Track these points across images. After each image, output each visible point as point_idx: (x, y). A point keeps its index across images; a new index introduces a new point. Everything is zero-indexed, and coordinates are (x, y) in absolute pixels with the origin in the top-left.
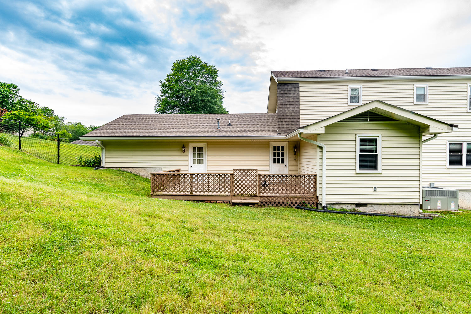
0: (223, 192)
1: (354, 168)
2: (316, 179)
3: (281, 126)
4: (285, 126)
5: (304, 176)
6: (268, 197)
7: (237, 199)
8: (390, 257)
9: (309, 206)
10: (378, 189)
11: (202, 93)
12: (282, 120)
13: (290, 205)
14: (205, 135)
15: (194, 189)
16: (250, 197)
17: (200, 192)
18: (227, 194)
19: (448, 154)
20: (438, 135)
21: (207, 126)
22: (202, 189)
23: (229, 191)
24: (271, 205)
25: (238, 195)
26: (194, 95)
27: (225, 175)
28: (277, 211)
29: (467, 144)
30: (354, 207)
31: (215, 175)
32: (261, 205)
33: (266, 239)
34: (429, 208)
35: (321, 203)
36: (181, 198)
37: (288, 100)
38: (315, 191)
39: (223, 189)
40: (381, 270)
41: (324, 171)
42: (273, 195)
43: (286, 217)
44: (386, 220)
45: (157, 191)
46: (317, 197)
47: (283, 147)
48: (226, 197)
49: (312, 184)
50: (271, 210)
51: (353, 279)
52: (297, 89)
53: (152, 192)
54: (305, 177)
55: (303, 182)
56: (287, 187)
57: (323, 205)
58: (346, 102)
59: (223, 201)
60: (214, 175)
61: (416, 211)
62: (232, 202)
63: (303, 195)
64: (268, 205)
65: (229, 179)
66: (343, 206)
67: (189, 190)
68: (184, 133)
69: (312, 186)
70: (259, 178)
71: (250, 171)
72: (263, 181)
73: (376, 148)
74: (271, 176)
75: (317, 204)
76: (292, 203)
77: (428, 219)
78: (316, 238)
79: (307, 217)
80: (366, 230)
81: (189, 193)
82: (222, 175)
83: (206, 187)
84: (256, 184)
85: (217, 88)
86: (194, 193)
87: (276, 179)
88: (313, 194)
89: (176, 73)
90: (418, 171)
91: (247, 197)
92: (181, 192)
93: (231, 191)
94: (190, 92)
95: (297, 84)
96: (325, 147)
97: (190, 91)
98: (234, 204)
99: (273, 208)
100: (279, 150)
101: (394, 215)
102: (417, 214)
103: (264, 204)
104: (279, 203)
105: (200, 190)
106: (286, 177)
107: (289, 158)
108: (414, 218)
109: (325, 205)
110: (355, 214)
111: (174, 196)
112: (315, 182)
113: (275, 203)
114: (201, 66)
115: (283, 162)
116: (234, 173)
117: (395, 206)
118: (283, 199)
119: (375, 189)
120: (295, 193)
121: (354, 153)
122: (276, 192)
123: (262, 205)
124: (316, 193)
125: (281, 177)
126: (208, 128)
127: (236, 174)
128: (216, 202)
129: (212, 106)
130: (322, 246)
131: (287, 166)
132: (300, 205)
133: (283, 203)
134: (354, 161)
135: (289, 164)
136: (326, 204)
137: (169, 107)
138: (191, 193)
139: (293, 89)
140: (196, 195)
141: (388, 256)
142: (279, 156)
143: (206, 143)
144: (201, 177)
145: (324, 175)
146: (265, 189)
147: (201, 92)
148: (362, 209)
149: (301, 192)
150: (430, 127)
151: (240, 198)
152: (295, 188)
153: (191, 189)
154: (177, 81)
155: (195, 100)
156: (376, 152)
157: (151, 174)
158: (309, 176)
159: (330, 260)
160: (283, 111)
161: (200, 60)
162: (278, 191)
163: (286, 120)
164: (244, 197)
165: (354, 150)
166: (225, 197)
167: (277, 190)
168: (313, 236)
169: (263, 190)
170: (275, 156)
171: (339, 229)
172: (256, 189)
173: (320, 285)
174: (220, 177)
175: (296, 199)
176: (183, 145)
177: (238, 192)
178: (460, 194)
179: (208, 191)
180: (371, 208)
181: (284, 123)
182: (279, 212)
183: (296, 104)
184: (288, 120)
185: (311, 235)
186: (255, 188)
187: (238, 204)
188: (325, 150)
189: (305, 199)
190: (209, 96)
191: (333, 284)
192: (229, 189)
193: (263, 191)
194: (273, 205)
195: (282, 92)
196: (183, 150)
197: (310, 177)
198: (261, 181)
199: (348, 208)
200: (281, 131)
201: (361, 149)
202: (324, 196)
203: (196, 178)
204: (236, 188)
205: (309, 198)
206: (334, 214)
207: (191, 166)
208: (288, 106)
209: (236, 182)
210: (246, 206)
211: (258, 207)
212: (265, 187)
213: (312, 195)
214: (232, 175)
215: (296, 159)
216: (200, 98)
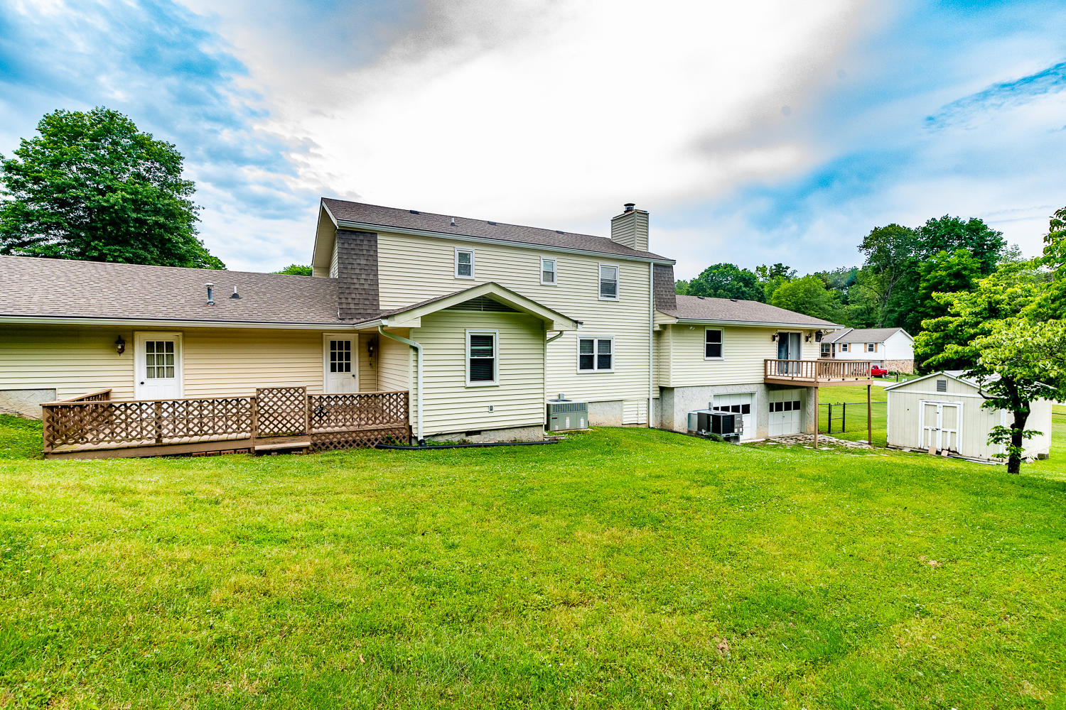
0: (234, 432)
1: (463, 379)
2: (408, 399)
3: (344, 306)
4: (352, 306)
5: (389, 394)
6: (328, 433)
7: (266, 444)
8: (500, 493)
9: (397, 442)
10: (494, 409)
11: (138, 205)
12: (346, 296)
13: (365, 444)
14: (178, 317)
15: (165, 431)
16: (292, 438)
17: (182, 437)
18: (243, 435)
19: (579, 354)
20: (564, 332)
21: (180, 297)
22: (185, 430)
23: (249, 429)
24: (332, 447)
25: (268, 436)
26: (115, 205)
27: (240, 399)
28: (344, 457)
29: (599, 341)
30: (463, 437)
31: (217, 401)
32: (314, 450)
33: (343, 497)
34: (557, 428)
35: (416, 435)
36: (132, 452)
37: (358, 261)
38: (407, 418)
39: (235, 426)
40: (489, 507)
41: (421, 386)
42: (337, 429)
43: (363, 464)
44: (504, 451)
45: (64, 443)
46: (410, 427)
47: (348, 343)
48: (241, 441)
49: (402, 407)
50: (335, 455)
51: (459, 522)
52: (373, 243)
53: (48, 446)
54: (390, 397)
55: (388, 404)
56: (360, 415)
57: (419, 439)
58: (452, 274)
59: (235, 450)
60: (213, 402)
61: (540, 434)
62: (256, 449)
63: (387, 426)
64: (328, 447)
65: (248, 406)
66: (449, 438)
67: (152, 434)
68: (120, 311)
69: (402, 410)
70: (310, 403)
71: (292, 391)
72: (317, 407)
73: (492, 350)
74: (332, 397)
75: (410, 438)
76: (369, 440)
77: (553, 443)
78: (414, 486)
79: (396, 460)
80: (477, 468)
81: (153, 441)
82: (233, 400)
83: (196, 425)
84: (305, 413)
85: (181, 196)
86: (165, 441)
87: (340, 403)
88: (403, 423)
89: (55, 143)
90: (541, 381)
91: (286, 438)
92: (131, 440)
93: (252, 430)
94: (104, 196)
95: (373, 235)
96: (421, 347)
97: (102, 193)
98: (260, 453)
99: (336, 452)
100: (340, 348)
101: (514, 443)
102: (541, 439)
103: (320, 447)
104: (347, 442)
105: (181, 433)
106: (358, 398)
107: (359, 362)
108: (537, 444)
109: (422, 438)
110: (465, 447)
111: (111, 452)
112: (407, 404)
113: (339, 443)
114: (133, 138)
115: (348, 369)
116: (259, 395)
117: (515, 430)
118: (354, 435)
119: (491, 408)
120: (374, 423)
121: (463, 357)
122: (340, 424)
123: (316, 448)
124: (408, 421)
125: (350, 399)
126: (183, 301)
127: (262, 396)
128: (220, 453)
129: (167, 236)
130: (421, 494)
131: (357, 376)
132: (384, 442)
133: (354, 441)
134: (463, 368)
135: (360, 373)
136: (424, 437)
137: (30, 225)
138: (158, 440)
139: (365, 242)
140: (170, 445)
141: (499, 492)
142: (340, 359)
143: (180, 334)
144: (183, 407)
145: (421, 391)
146: (320, 420)
147: (134, 201)
148: (474, 439)
149: (385, 421)
150: (555, 323)
151: (271, 440)
152: (374, 415)
153: (158, 434)
154: (56, 164)
155: (117, 217)
156: (492, 356)
157: (44, 407)
158: (397, 394)
159: (434, 508)
160: (349, 280)
161: (130, 124)
162: (345, 422)
163: (353, 296)
164: (279, 438)
165: (463, 352)
166: (239, 442)
167: (343, 421)
168: (410, 484)
169: (316, 422)
170: (333, 358)
171: (443, 470)
172: (304, 422)
173: (423, 534)
174: (227, 405)
175: (376, 433)
176: (119, 337)
177: (267, 430)
178: (590, 406)
179: (199, 433)
180: (486, 436)
181: (350, 301)
182: (348, 458)
183: (373, 268)
184: (358, 296)
185: (406, 484)
186: (301, 421)
187: (268, 452)
188: (421, 353)
189: (390, 432)
190: (156, 212)
191: (437, 531)
192: (248, 426)
193: (317, 425)
194: (335, 447)
195: (346, 246)
196: (120, 347)
197: (398, 397)
198: (314, 407)
199: (456, 439)
200: (346, 315)
201: (472, 350)
202: (421, 425)
203: (171, 410)
204: (263, 423)
205: (398, 429)
206: (436, 451)
207: (142, 383)
208: (357, 271)
209: (262, 412)
210: (285, 454)
211: (308, 454)
212: (321, 417)
213: (401, 425)
214: (254, 400)
215: (373, 365)
216: (134, 215)
